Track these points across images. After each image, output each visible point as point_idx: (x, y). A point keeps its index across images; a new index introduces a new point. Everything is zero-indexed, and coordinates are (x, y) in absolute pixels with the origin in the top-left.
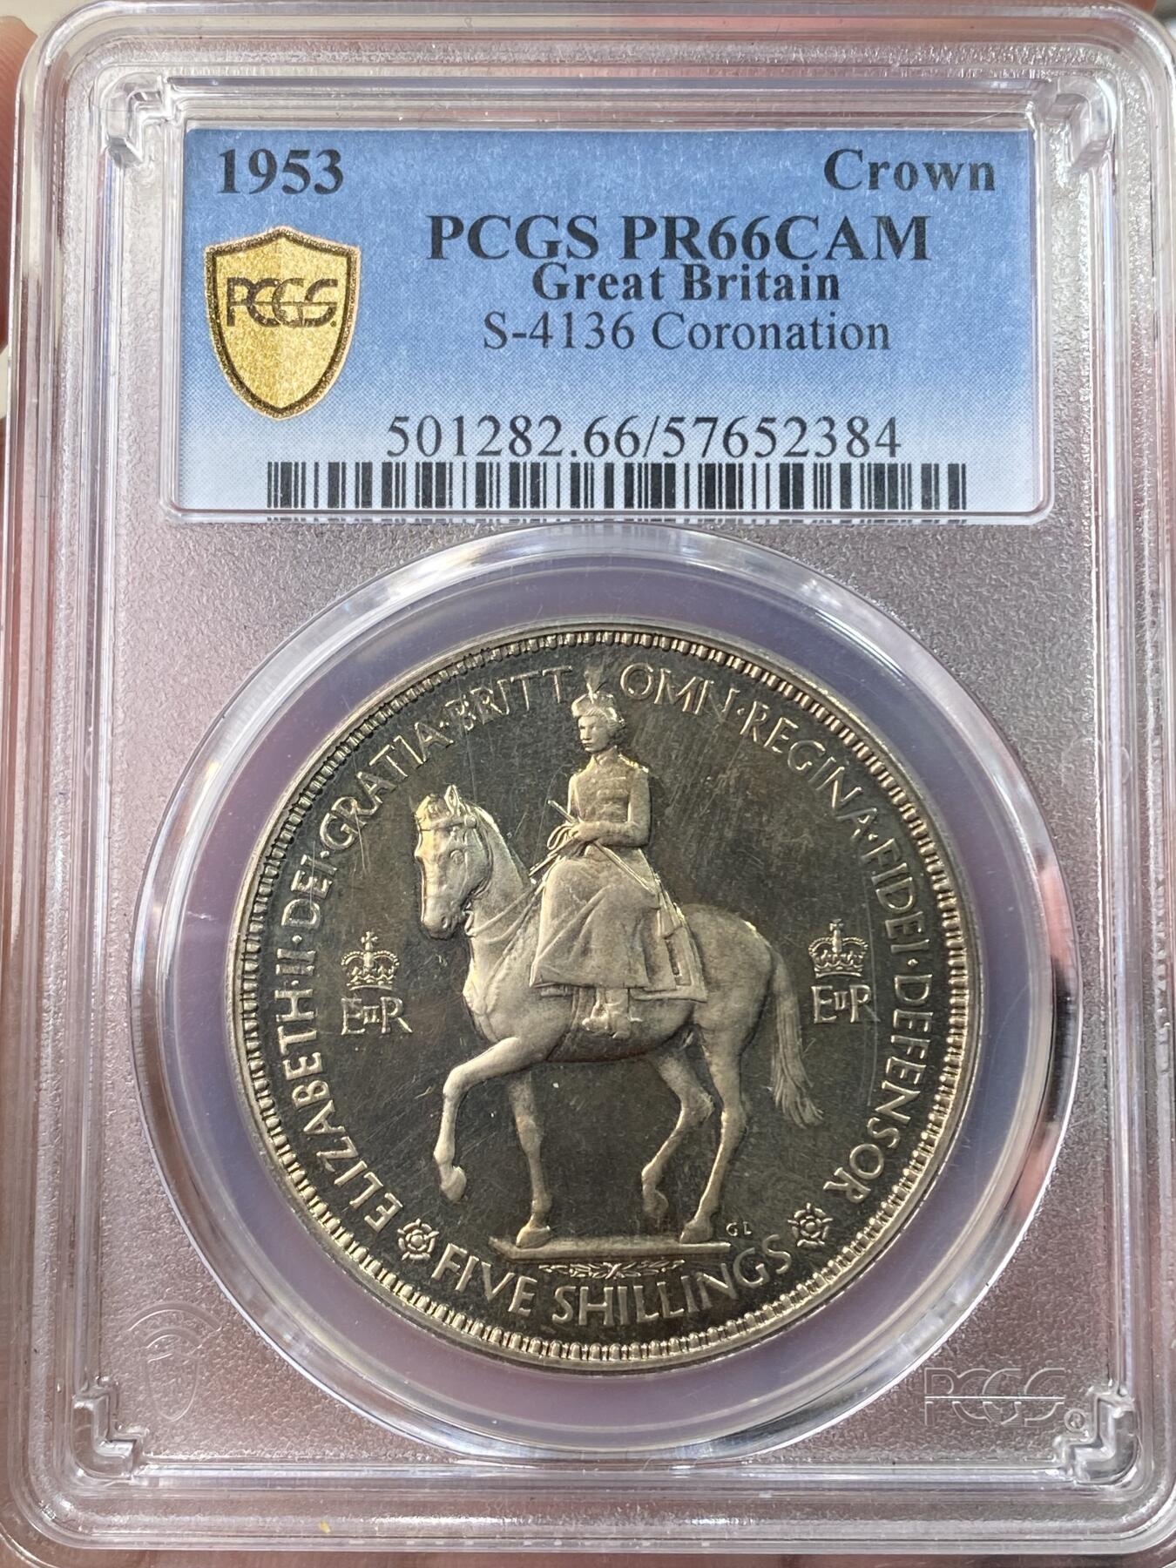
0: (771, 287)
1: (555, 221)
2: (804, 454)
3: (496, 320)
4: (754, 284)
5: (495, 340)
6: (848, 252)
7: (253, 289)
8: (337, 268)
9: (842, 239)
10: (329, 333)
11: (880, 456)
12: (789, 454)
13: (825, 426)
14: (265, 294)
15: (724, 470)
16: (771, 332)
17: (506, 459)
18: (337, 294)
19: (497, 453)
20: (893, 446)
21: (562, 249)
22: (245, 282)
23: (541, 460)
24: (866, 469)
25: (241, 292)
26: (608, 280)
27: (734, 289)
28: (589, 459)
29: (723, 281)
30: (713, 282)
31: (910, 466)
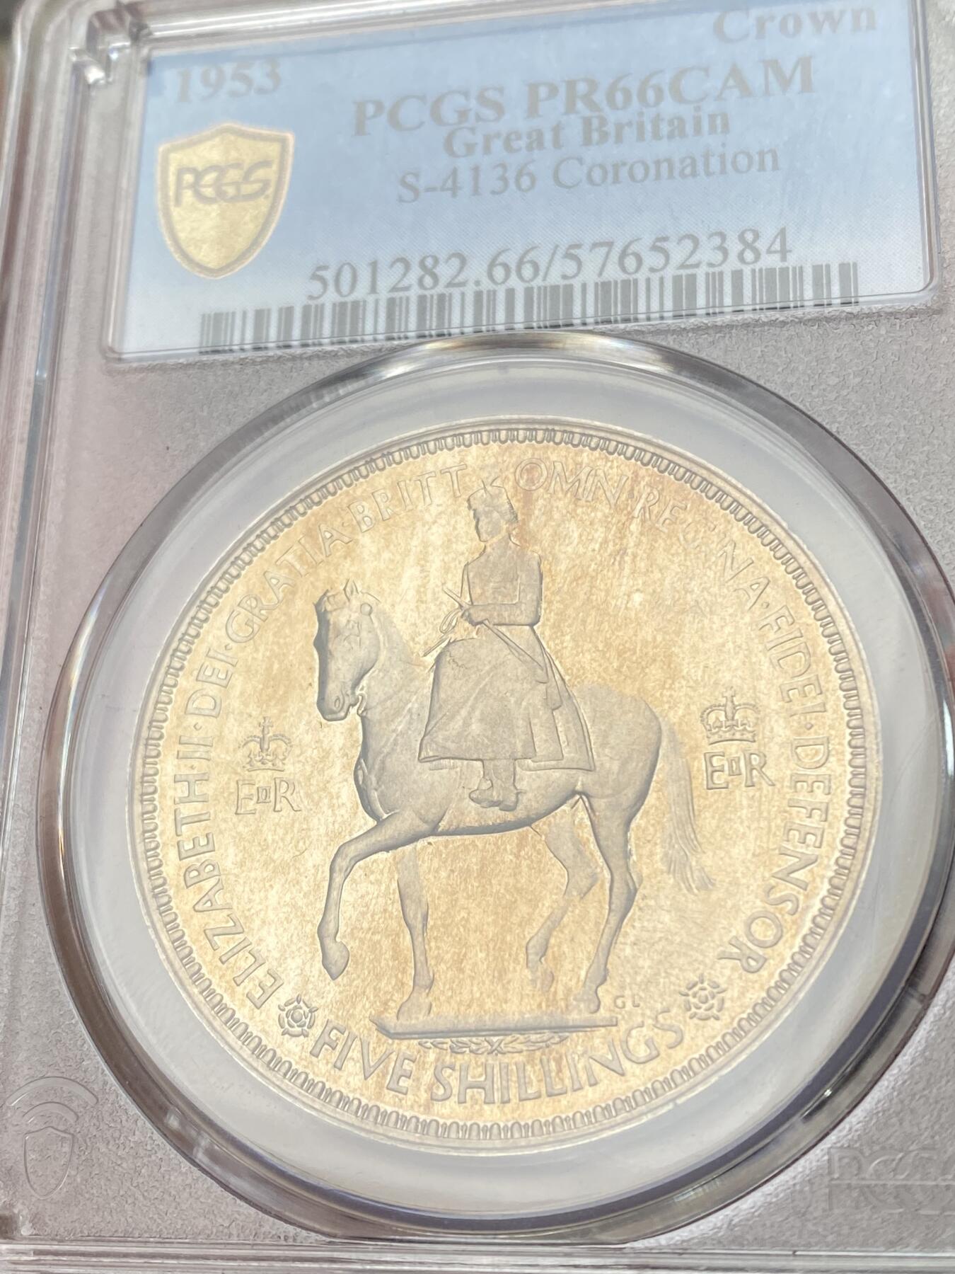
0: (665, 129)
1: (466, 94)
2: (697, 265)
3: (410, 179)
4: (648, 127)
5: (408, 195)
6: (736, 92)
7: (198, 175)
8: (273, 150)
9: (731, 82)
10: (263, 204)
11: (772, 261)
12: (683, 266)
13: (717, 241)
14: (210, 178)
15: (619, 285)
16: (665, 166)
17: (414, 293)
18: (271, 173)
19: (407, 289)
20: (784, 253)
21: (472, 116)
22: (193, 171)
23: (447, 291)
24: (757, 274)
25: (189, 178)
26: (513, 137)
27: (630, 134)
28: (491, 286)
29: (620, 127)
30: (611, 128)
31: (801, 268)
